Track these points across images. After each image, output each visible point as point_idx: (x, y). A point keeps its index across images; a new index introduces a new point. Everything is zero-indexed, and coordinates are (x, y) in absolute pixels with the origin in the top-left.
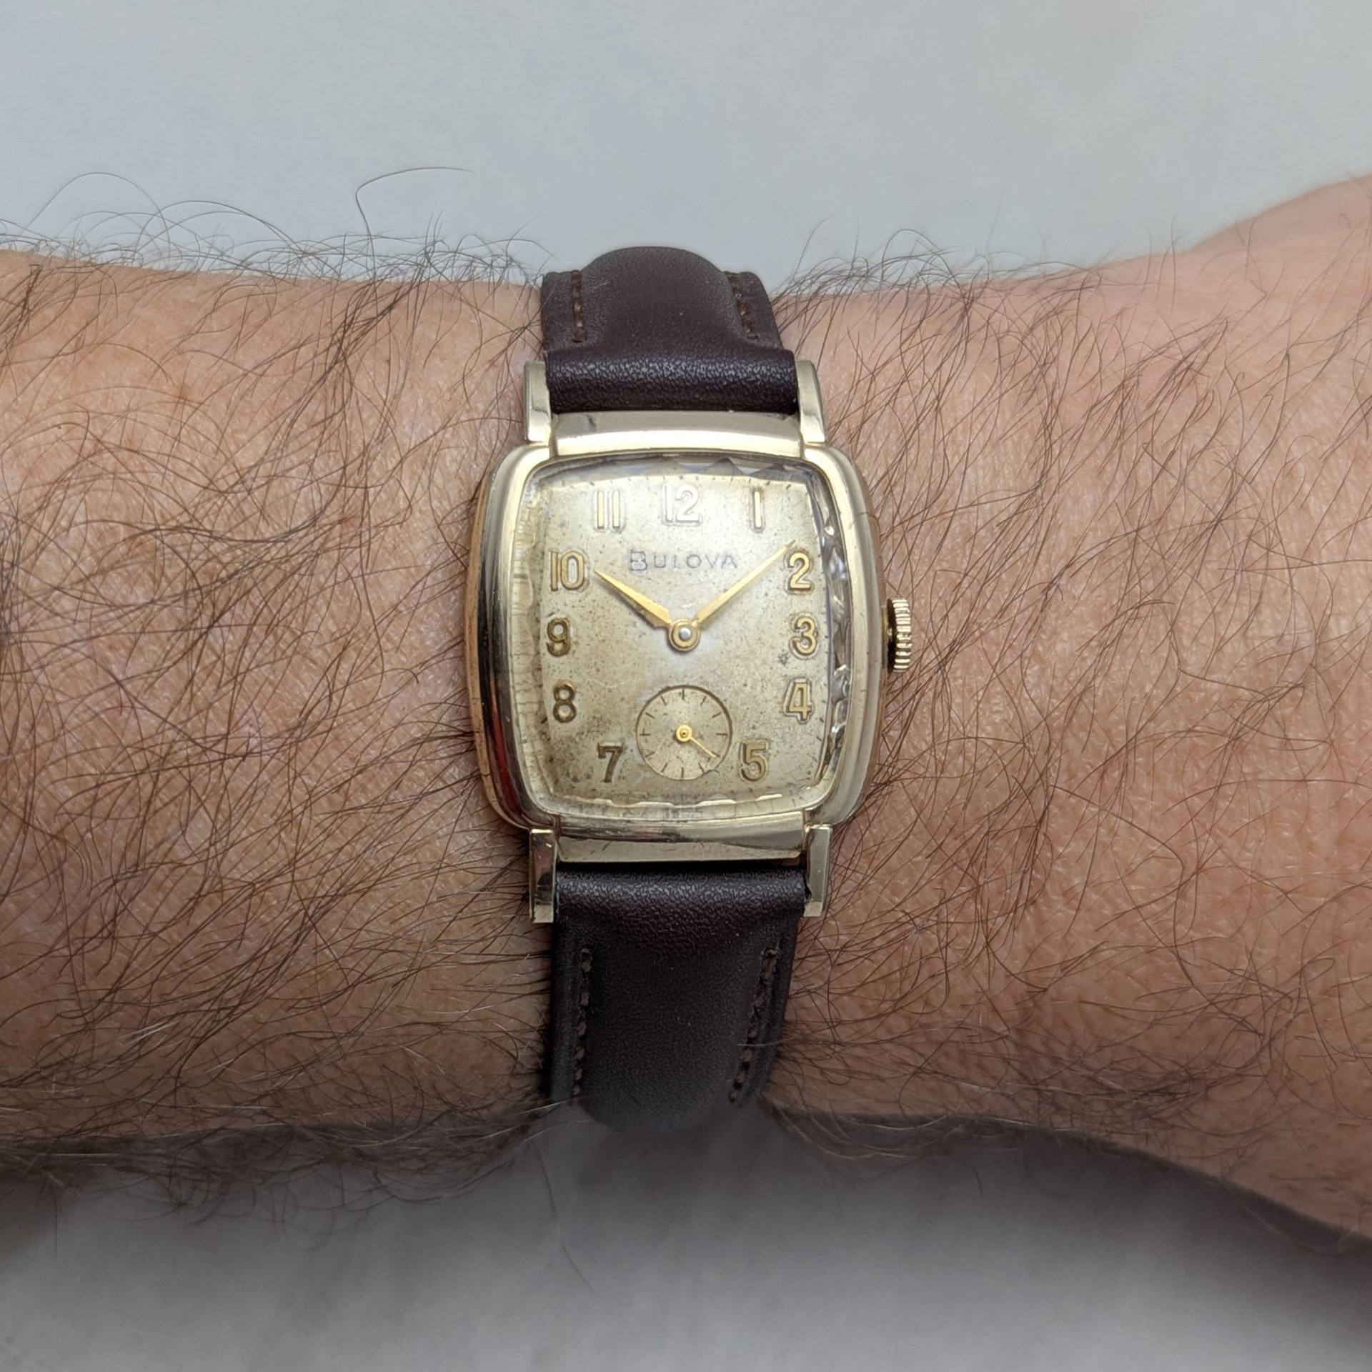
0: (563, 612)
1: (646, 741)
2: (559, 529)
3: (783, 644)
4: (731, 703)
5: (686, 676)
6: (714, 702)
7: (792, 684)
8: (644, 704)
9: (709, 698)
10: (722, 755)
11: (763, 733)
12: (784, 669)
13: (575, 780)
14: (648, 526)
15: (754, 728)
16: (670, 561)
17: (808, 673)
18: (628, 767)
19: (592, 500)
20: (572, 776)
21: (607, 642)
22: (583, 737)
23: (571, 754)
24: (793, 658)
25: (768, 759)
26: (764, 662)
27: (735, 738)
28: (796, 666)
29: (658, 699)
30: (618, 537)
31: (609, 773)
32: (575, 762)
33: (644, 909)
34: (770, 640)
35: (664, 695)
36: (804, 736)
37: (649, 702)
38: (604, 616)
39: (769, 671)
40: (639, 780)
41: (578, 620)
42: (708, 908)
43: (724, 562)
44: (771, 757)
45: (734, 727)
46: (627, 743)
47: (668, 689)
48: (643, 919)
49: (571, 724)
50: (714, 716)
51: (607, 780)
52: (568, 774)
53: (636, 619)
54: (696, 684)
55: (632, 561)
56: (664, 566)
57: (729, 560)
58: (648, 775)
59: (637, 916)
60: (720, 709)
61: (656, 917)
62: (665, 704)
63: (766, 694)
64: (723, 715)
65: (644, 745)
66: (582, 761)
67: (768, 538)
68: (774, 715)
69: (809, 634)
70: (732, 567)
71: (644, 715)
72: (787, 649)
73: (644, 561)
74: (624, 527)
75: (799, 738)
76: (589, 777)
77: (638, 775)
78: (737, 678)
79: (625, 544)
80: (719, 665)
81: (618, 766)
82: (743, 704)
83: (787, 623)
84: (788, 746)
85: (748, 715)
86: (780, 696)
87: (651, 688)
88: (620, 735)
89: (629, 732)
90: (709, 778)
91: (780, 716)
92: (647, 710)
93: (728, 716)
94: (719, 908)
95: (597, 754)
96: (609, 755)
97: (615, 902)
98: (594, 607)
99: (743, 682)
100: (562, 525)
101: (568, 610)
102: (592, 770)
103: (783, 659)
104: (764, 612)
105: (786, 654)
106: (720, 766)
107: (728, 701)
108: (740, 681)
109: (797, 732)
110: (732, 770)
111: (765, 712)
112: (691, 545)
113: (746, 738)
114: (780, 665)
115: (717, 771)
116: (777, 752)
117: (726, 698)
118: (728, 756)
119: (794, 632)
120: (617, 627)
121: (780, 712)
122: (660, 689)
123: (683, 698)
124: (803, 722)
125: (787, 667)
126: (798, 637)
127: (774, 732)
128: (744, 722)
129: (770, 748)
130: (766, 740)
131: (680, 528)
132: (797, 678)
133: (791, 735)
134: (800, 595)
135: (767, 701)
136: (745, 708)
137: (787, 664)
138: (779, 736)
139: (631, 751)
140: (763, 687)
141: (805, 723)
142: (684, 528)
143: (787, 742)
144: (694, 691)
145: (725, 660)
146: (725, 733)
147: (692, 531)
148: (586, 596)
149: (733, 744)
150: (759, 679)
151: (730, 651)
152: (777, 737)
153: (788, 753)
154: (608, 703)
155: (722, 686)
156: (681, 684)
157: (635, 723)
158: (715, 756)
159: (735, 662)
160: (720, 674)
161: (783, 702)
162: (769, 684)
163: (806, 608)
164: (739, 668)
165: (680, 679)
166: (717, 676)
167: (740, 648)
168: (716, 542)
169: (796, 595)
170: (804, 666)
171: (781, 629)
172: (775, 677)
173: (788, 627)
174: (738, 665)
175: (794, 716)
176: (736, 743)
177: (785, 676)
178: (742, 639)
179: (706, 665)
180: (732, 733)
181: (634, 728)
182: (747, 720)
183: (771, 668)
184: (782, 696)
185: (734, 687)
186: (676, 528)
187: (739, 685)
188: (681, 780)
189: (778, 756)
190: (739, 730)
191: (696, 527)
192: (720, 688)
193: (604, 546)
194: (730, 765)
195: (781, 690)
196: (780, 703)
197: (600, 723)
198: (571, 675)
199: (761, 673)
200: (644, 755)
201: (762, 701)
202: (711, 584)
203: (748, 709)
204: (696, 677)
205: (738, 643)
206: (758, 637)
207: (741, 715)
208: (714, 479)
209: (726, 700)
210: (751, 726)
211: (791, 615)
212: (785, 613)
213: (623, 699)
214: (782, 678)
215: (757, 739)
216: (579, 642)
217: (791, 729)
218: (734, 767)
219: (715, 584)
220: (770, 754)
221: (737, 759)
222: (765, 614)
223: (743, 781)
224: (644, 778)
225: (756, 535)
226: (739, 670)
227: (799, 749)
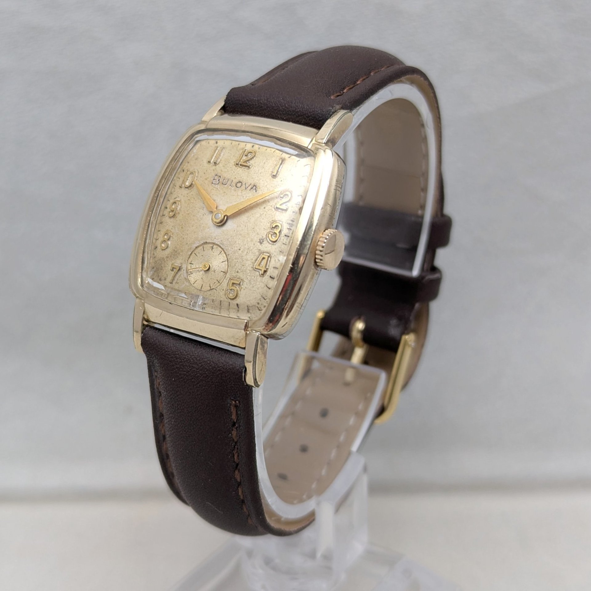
0: (180, 198)
1: (191, 267)
2: (194, 161)
3: (263, 234)
4: (231, 257)
5: (215, 238)
6: (224, 255)
7: (261, 255)
8: (194, 248)
9: (223, 252)
10: (220, 283)
11: (241, 276)
12: (260, 246)
14: (228, 165)
15: (238, 272)
16: (229, 183)
17: (271, 251)
18: (181, 278)
20: (159, 277)
21: (190, 215)
22: (168, 259)
23: (162, 267)
24: (266, 242)
25: (240, 290)
26: (252, 240)
27: (228, 275)
28: (267, 247)
29: (201, 247)
30: (214, 167)
31: (173, 280)
32: (162, 271)
34: (258, 230)
35: (204, 246)
36: (261, 283)
37: (197, 248)
38: (193, 203)
39: (253, 245)
40: (183, 286)
41: (183, 202)
43: (252, 188)
44: (242, 290)
45: (229, 269)
46: (183, 266)
47: (207, 243)
49: (165, 252)
50: (223, 262)
51: (171, 283)
54: (218, 243)
55: (214, 179)
56: (226, 184)
57: (254, 187)
58: (187, 284)
60: (226, 259)
61: (177, 358)
62: (204, 251)
63: (248, 257)
64: (226, 262)
65: (189, 268)
66: (165, 271)
67: (277, 182)
68: (249, 268)
69: (277, 231)
70: (254, 191)
71: (193, 254)
72: (265, 236)
73: (219, 180)
74: (219, 163)
75: (258, 283)
76: (165, 279)
77: (184, 283)
78: (237, 245)
79: (215, 171)
80: (231, 237)
81: (177, 277)
82: (235, 259)
83: (269, 224)
84: (251, 286)
85: (237, 265)
86: (254, 259)
87: (199, 241)
88: (181, 261)
89: (185, 261)
90: (212, 293)
91: (251, 269)
92: (195, 252)
93: (228, 263)
94: (204, 362)
95: (171, 269)
96: (175, 271)
98: (191, 198)
99: (239, 248)
100: (196, 159)
101: (182, 197)
102: (167, 277)
103: (261, 241)
104: (260, 216)
105: (264, 239)
106: (218, 287)
107: (230, 255)
108: (238, 247)
109: (258, 280)
110: (223, 291)
111: (245, 265)
112: (241, 177)
113: (233, 277)
114: (259, 244)
115: (216, 290)
116: (246, 288)
117: (230, 253)
118: (222, 283)
119: (271, 229)
120: (196, 209)
121: (252, 268)
122: (203, 242)
123: (212, 250)
124: (262, 276)
125: (262, 246)
126: (273, 232)
127: (246, 277)
128: (234, 268)
129: (243, 285)
130: (242, 280)
131: (241, 168)
132: (265, 252)
133: (254, 281)
134: (281, 212)
135: (247, 260)
136: (236, 261)
137: (262, 244)
138: (248, 280)
139: (184, 270)
140: (247, 252)
141: (263, 277)
142: (243, 169)
143: (251, 284)
144: (218, 247)
145: (235, 235)
146: (224, 271)
147: (245, 171)
148: (190, 192)
149: (226, 278)
150: (247, 248)
151: (238, 231)
152: (247, 280)
153: (251, 290)
154: (181, 244)
155: (229, 247)
156: (212, 242)
157: (188, 257)
158: (218, 282)
159: (238, 237)
160: (230, 241)
161: (255, 263)
162: (251, 251)
163: (282, 219)
164: (239, 240)
165: (212, 239)
166: (228, 242)
167: (243, 230)
168: (253, 178)
169: (279, 211)
170: (270, 248)
171: (265, 226)
172: (255, 249)
173: (269, 226)
174: (239, 239)
175: (258, 271)
176: (228, 278)
177: (260, 250)
178: (245, 226)
179: (225, 235)
180: (227, 272)
181: (187, 259)
182: (236, 267)
183: (254, 244)
184: (255, 260)
185: (234, 249)
186: (239, 168)
187: (237, 249)
188: (200, 290)
189: (245, 290)
190: (231, 272)
191: (247, 169)
192: (228, 248)
193: (207, 171)
194: (222, 289)
195: (256, 256)
196: (253, 263)
197: (175, 253)
198: (172, 228)
199: (249, 245)
200: (188, 274)
201: (245, 260)
202: (242, 198)
203: (237, 262)
204: (219, 240)
205: (243, 228)
206: (253, 228)
207: (234, 264)
208: (266, 150)
209: (229, 255)
210: (237, 271)
211: (272, 220)
212: (270, 219)
213: (187, 244)
214: (258, 251)
215: (238, 278)
216: (180, 213)
217: (255, 278)
218: (225, 290)
219: (244, 198)
220: (242, 288)
221: (227, 286)
222: (260, 217)
223: (227, 298)
224: (186, 285)
225: (272, 179)
226: (239, 241)
227: (257, 289)
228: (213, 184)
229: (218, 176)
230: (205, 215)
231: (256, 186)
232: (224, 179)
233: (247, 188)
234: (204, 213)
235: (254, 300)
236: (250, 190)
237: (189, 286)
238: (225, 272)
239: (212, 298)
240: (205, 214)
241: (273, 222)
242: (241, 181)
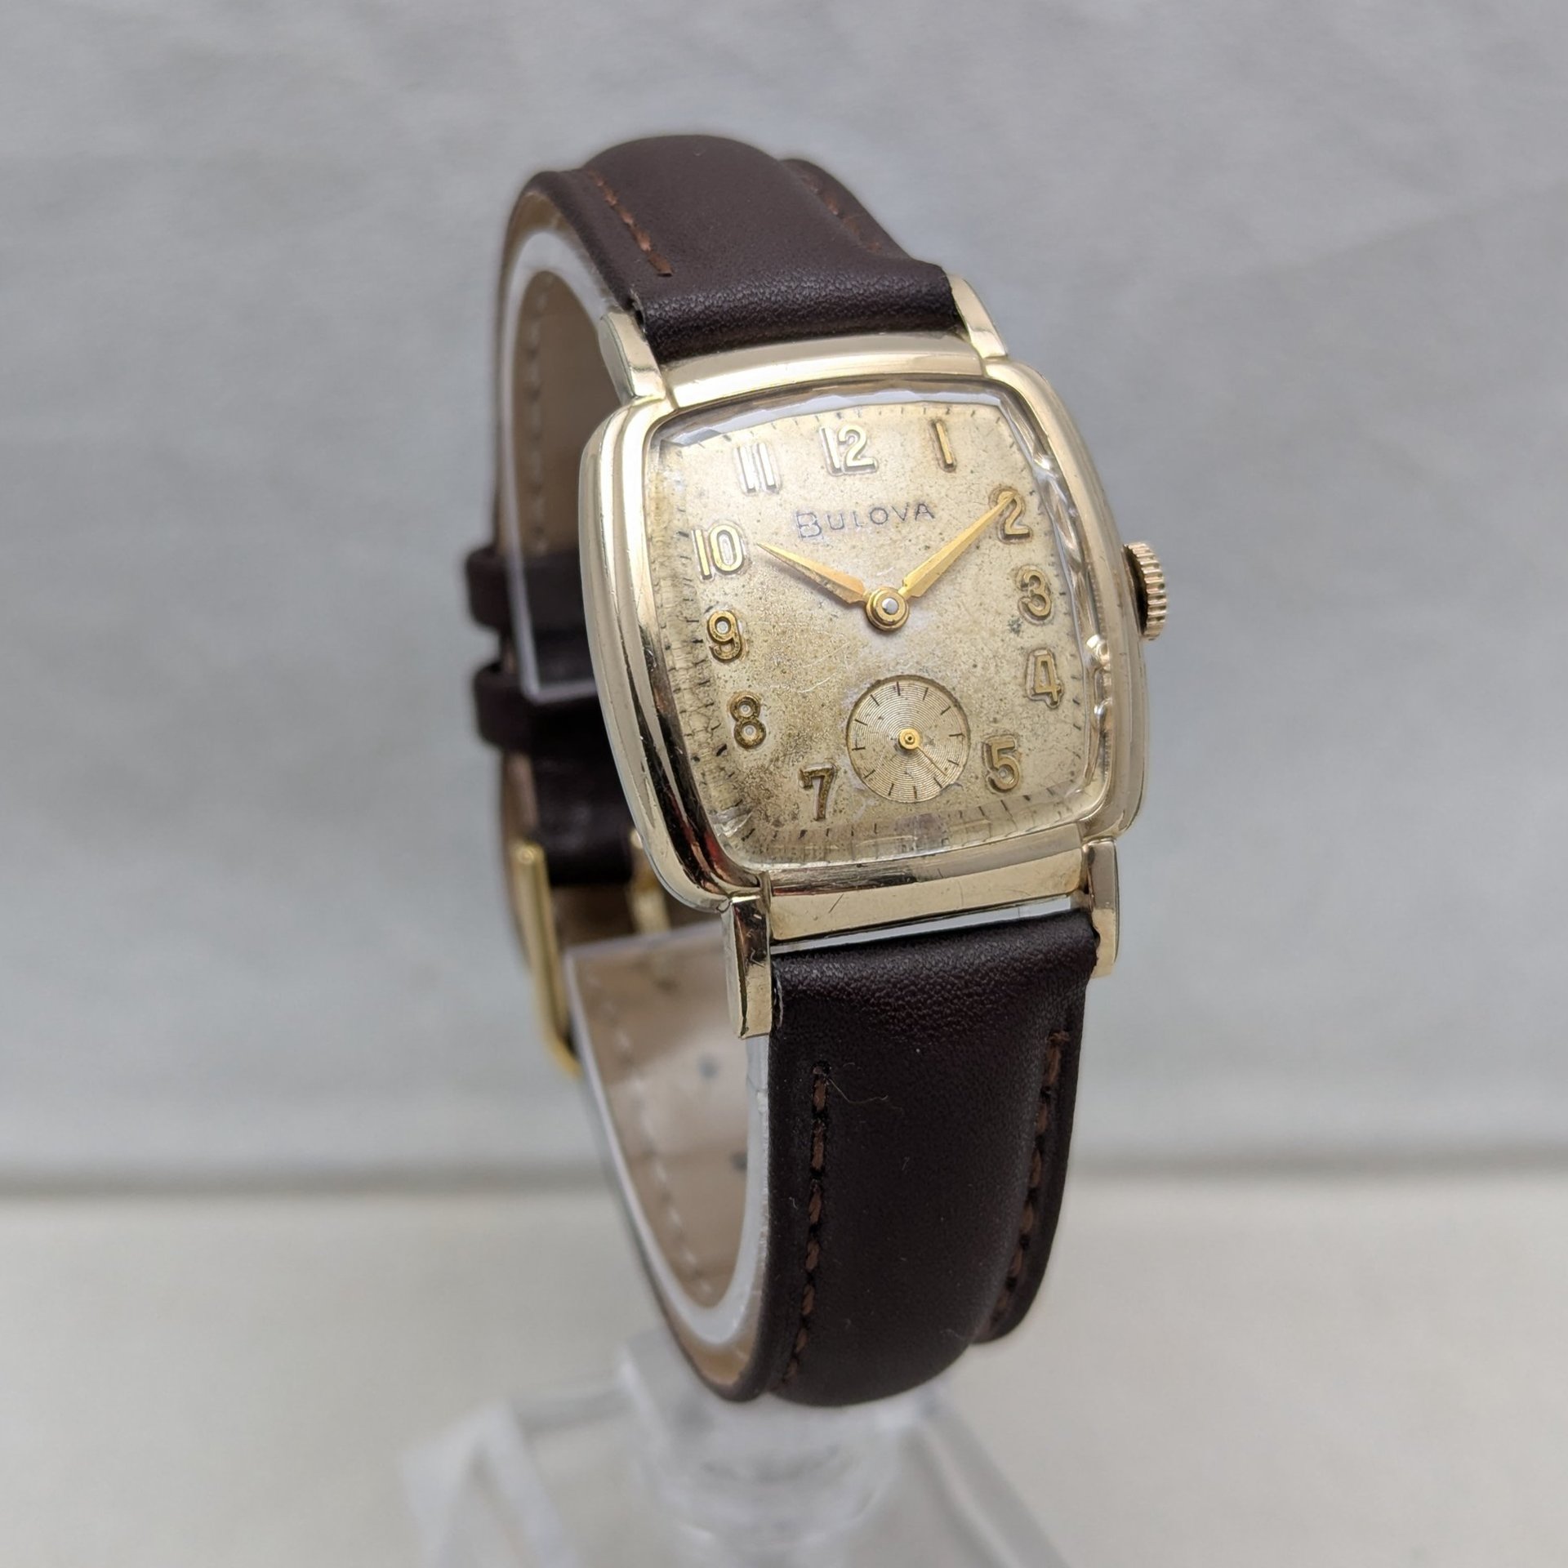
0: (725, 604)
1: (862, 757)
2: (696, 501)
3: (1012, 608)
4: (962, 691)
5: (898, 663)
6: (940, 694)
7: (1032, 659)
8: (851, 707)
9: (931, 689)
10: (961, 765)
11: (1008, 727)
12: (1019, 639)
13: (777, 823)
14: (811, 480)
15: (995, 721)
16: (848, 520)
17: (1049, 642)
18: (845, 795)
19: (733, 458)
20: (772, 820)
21: (789, 633)
22: (780, 763)
23: (767, 790)
24: (1026, 624)
25: (1019, 761)
26: (993, 634)
27: (976, 738)
28: (1033, 635)
29: (869, 697)
30: (775, 498)
31: (822, 806)
32: (772, 800)
33: (895, 985)
34: (994, 604)
35: (873, 693)
36: (1058, 725)
37: (857, 704)
38: (778, 601)
39: (1000, 644)
40: (861, 811)
41: (746, 611)
42: (977, 971)
43: (918, 513)
44: (1023, 759)
45: (971, 724)
46: (838, 763)
47: (878, 683)
48: (898, 999)
49: (761, 749)
50: (943, 712)
51: (820, 817)
52: (767, 818)
53: (820, 598)
54: (913, 672)
55: (800, 526)
56: (843, 527)
57: (922, 509)
58: (871, 802)
59: (888, 995)
60: (949, 702)
61: (914, 994)
62: (878, 704)
63: (1003, 675)
64: (954, 709)
65: (859, 762)
66: (783, 797)
67: (964, 477)
68: (1017, 701)
69: (1041, 591)
70: (928, 517)
71: (854, 723)
72: (1017, 613)
73: (816, 523)
74: (781, 485)
75: (1052, 728)
76: (795, 817)
77: (859, 804)
78: (964, 658)
79: (788, 506)
80: (938, 644)
81: (832, 795)
82: (976, 692)
83: (1011, 581)
84: (1040, 740)
85: (986, 705)
86: (1020, 674)
87: (856, 686)
88: (826, 754)
89: (838, 748)
90: (950, 796)
91: (1024, 701)
92: (856, 716)
93: (960, 708)
94: (991, 970)
95: (801, 784)
96: (817, 784)
97: (856, 981)
98: (764, 593)
99: (971, 662)
100: (701, 495)
101: (730, 599)
102: (798, 808)
103: (1015, 626)
104: (980, 570)
105: (1018, 620)
106: (962, 777)
107: (956, 689)
108: (967, 661)
109: (1049, 720)
110: (978, 781)
111: (1005, 698)
112: (871, 497)
113: (988, 736)
114: (1012, 635)
115: (959, 785)
116: (1029, 749)
117: (954, 685)
118: (969, 763)
119: (1022, 591)
120: (798, 612)
121: (1024, 697)
122: (868, 685)
123: (899, 694)
124: (1055, 706)
125: (1022, 637)
126: (1028, 597)
127: (1021, 724)
128: (982, 715)
129: (1019, 746)
130: (1013, 735)
131: (852, 477)
132: (1037, 649)
133: (1042, 725)
134: (1019, 544)
135: (1005, 684)
136: (980, 695)
137: (1021, 633)
138: (1028, 729)
139: (845, 772)
140: (996, 666)
141: (1057, 708)
142: (858, 476)
143: (1039, 735)
144: (912, 682)
145: (944, 636)
146: (960, 732)
147: (868, 478)
148: (750, 579)
149: (973, 746)
150: (991, 656)
151: (948, 625)
152: (1025, 730)
153: (1043, 750)
154: (804, 713)
155: (945, 671)
156: (893, 674)
157: (844, 735)
158: (953, 765)
159: (956, 638)
160: (940, 655)
161: (1026, 683)
162: (1003, 661)
163: (1030, 559)
164: (962, 645)
165: (891, 668)
166: (937, 659)
167: (959, 618)
168: (902, 489)
169: (1014, 544)
170: (1042, 634)
171: (1005, 588)
172: (1010, 651)
173: (1013, 585)
174: (961, 641)
175: (1041, 700)
176: (976, 745)
177: (1022, 648)
178: (959, 607)
179: (921, 646)
180: (969, 731)
181: (844, 741)
182: (985, 712)
183: (1003, 640)
184: (1022, 676)
185: (961, 670)
186: (847, 478)
187: (967, 667)
188: (915, 803)
189: (1031, 756)
190: (978, 727)
191: (872, 473)
192: (944, 673)
193: (760, 514)
194: (973, 775)
195: (1020, 668)
196: (1023, 685)
197: (797, 742)
198: (750, 683)
199: (991, 647)
200: (863, 776)
201: (1000, 685)
202: (907, 543)
203: (983, 696)
204: (911, 663)
205: (956, 613)
206: (979, 603)
207: (977, 706)
208: (880, 413)
209: (954, 689)
210: (991, 719)
211: (1013, 570)
212: (1006, 568)
213: (823, 706)
214: (1019, 652)
215: (1002, 735)
216: (753, 639)
217: (1042, 717)
218: (980, 776)
219: (913, 541)
220: (1021, 754)
221: (982, 765)
222: (981, 572)
223: (993, 793)
224: (867, 806)
225: (949, 475)
226: (963, 648)
227: (1055, 743)
228: (804, 539)
229: (806, 516)
230: (834, 619)
231: (923, 505)
232: (829, 517)
233: (905, 515)
234: (829, 613)
235: (1059, 770)
236: (916, 519)
237: (880, 805)
238: (961, 734)
239: (957, 807)
240: (835, 616)
241: (1015, 572)
242: (877, 505)
